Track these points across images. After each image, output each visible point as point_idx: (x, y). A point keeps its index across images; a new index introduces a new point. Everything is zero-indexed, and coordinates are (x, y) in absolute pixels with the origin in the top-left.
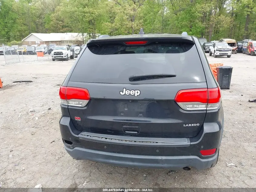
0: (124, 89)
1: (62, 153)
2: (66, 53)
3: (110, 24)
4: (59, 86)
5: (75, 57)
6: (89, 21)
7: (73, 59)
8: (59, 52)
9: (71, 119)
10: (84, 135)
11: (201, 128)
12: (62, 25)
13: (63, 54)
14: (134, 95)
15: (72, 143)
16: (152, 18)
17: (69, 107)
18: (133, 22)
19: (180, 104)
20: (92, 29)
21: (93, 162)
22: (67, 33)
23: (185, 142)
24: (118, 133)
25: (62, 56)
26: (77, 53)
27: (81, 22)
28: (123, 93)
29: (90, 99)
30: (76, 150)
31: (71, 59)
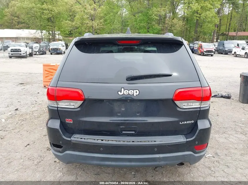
0: (123, 89)
1: (41, 157)
2: (25, 50)
3: (70, 22)
4: (22, 85)
5: (35, 55)
6: (48, 19)
7: (32, 56)
8: (17, 49)
9: (61, 122)
10: (77, 138)
11: (195, 125)
12: (18, 21)
13: (21, 51)
14: (133, 95)
15: (62, 147)
16: (112, 18)
17: (59, 109)
18: (94, 22)
19: (177, 103)
20: (52, 26)
21: (78, 164)
22: (24, 30)
23: (181, 139)
24: (115, 134)
25: (20, 53)
26: (36, 51)
27: (39, 19)
28: (121, 93)
29: (85, 100)
30: (67, 154)
31: (30, 56)
